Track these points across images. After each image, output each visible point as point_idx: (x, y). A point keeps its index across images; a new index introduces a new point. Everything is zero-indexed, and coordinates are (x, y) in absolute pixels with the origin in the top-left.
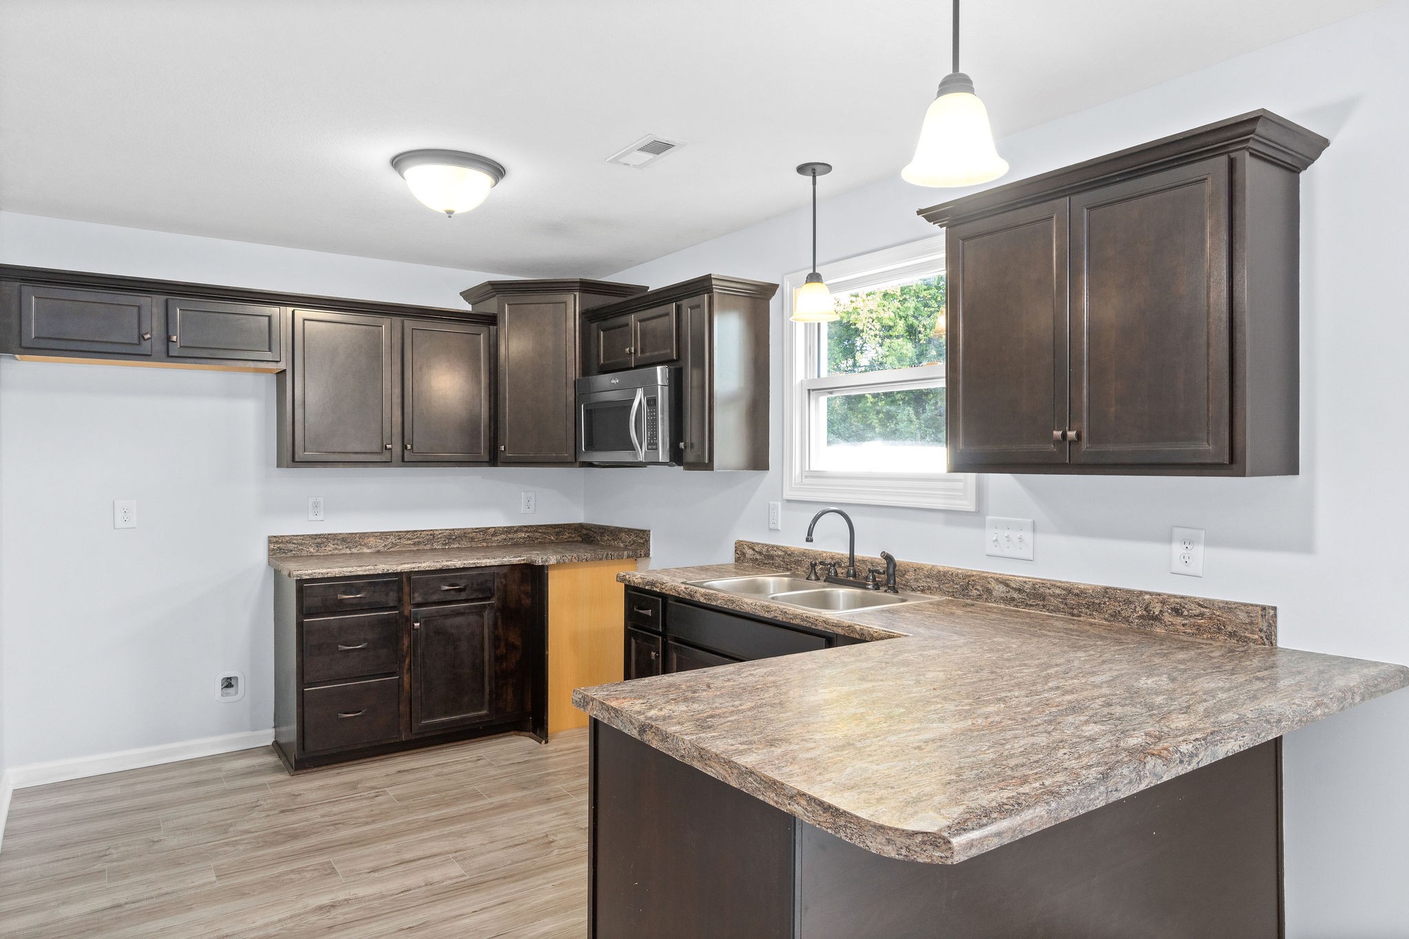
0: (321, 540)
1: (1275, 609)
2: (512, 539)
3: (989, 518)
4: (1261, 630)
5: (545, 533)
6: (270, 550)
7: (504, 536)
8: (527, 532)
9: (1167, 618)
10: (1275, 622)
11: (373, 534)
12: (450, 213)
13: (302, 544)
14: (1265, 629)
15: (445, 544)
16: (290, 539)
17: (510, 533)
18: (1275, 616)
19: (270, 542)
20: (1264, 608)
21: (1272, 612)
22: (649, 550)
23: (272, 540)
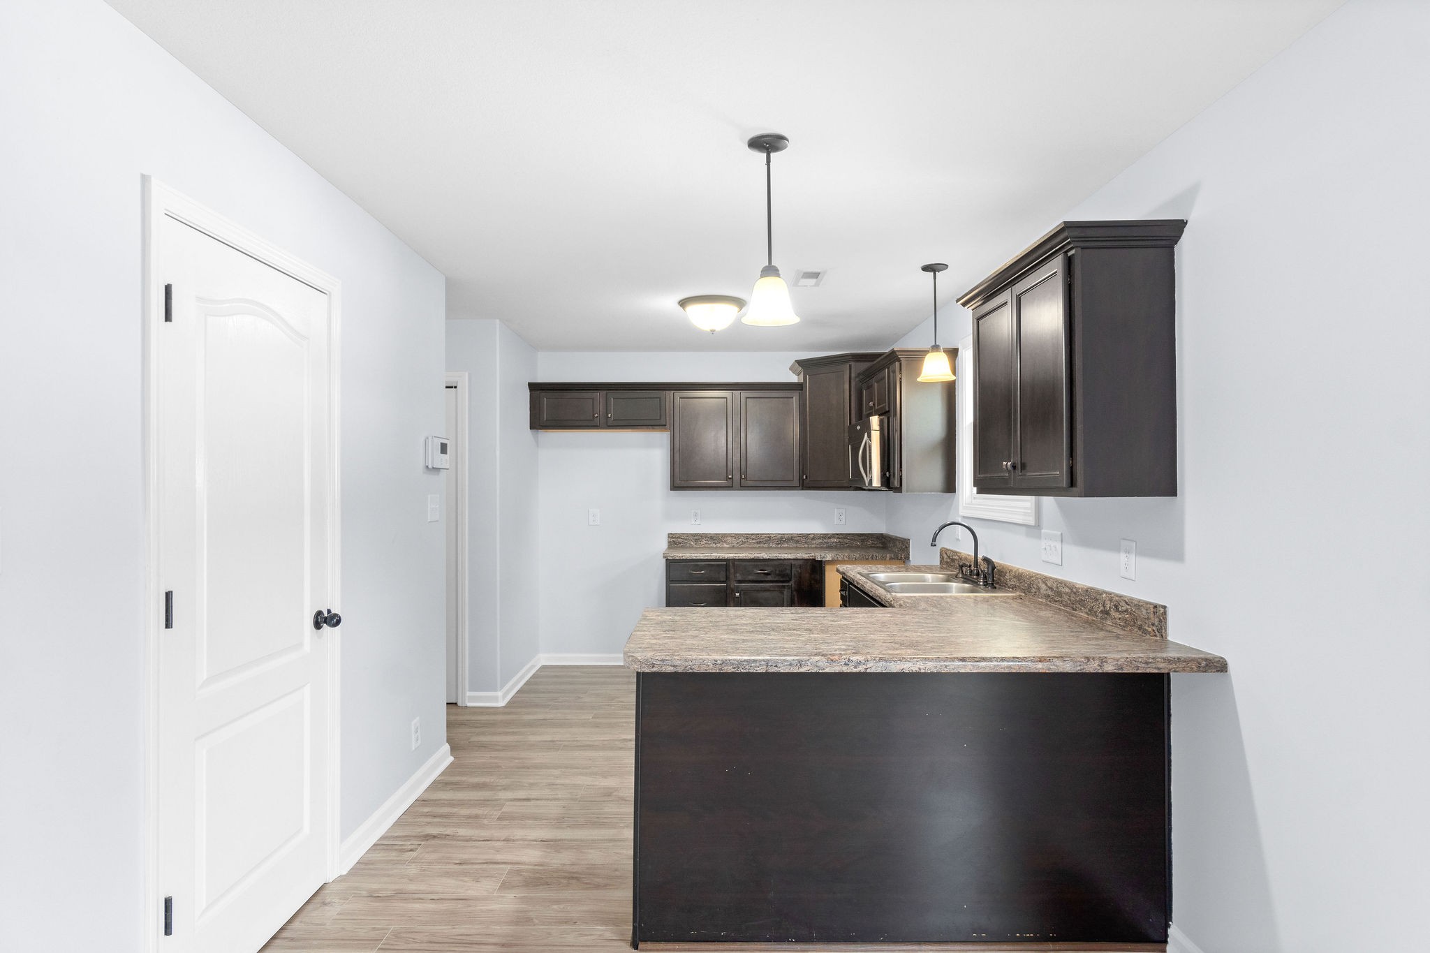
0: (698, 537)
1: (1165, 607)
2: (827, 543)
3: (1043, 531)
4: (1153, 625)
5: (852, 540)
6: (669, 542)
7: (820, 541)
8: (838, 538)
9: (1113, 613)
10: (1165, 619)
11: (730, 535)
12: (713, 331)
13: (686, 540)
14: (1156, 624)
15: (778, 544)
16: (680, 536)
17: (825, 539)
18: (1165, 613)
19: (669, 537)
20: (1155, 607)
21: (1162, 610)
22: (909, 554)
23: (671, 536)
